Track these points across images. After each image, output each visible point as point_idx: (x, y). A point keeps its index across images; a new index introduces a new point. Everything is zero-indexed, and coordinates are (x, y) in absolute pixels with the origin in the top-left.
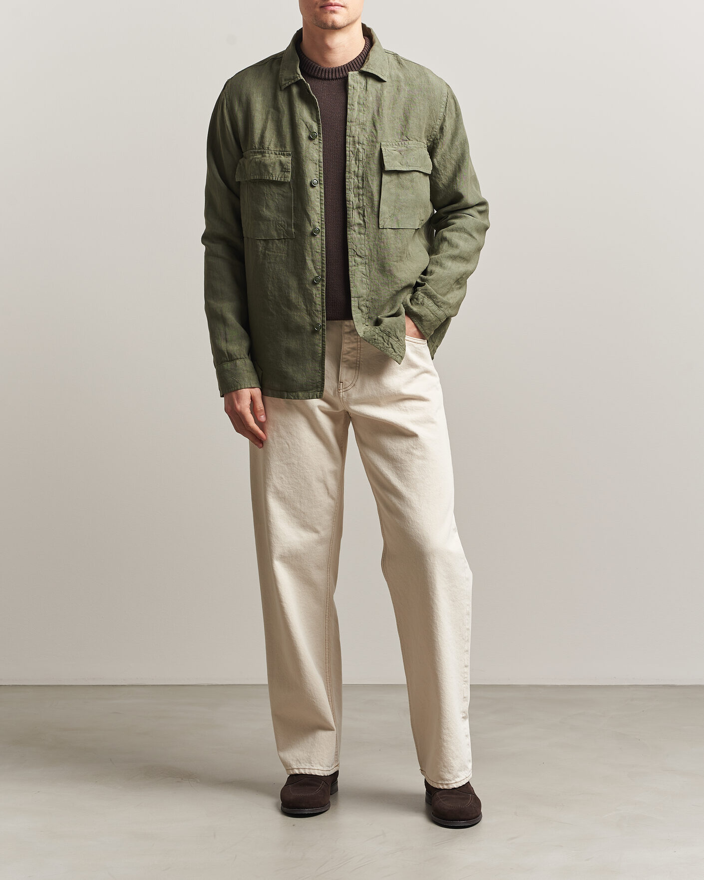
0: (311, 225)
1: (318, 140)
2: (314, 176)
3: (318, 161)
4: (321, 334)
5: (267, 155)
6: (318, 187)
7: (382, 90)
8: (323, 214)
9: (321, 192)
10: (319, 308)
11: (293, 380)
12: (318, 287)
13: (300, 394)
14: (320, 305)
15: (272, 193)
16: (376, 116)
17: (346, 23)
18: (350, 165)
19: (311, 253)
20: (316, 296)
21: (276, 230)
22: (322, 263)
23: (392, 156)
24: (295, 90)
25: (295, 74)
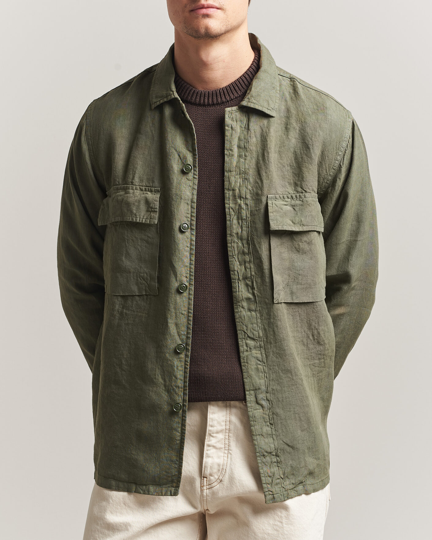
0: (176, 280)
1: (192, 174)
2: (185, 219)
3: (190, 201)
4: (180, 416)
5: (131, 191)
6: (188, 233)
7: (268, 127)
8: (193, 267)
9: (191, 240)
10: (180, 383)
11: (144, 470)
12: (181, 358)
13: (152, 488)
14: (181, 380)
15: (134, 239)
16: (261, 162)
17: (223, 29)
18: (231, 226)
19: (174, 314)
20: (177, 369)
21: (137, 284)
22: (188, 328)
23: (280, 212)
24: (168, 112)
25: (167, 91)
